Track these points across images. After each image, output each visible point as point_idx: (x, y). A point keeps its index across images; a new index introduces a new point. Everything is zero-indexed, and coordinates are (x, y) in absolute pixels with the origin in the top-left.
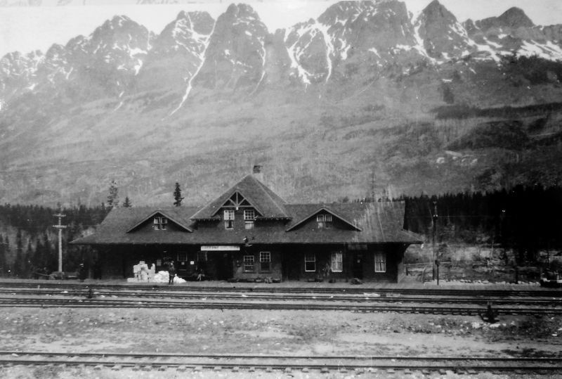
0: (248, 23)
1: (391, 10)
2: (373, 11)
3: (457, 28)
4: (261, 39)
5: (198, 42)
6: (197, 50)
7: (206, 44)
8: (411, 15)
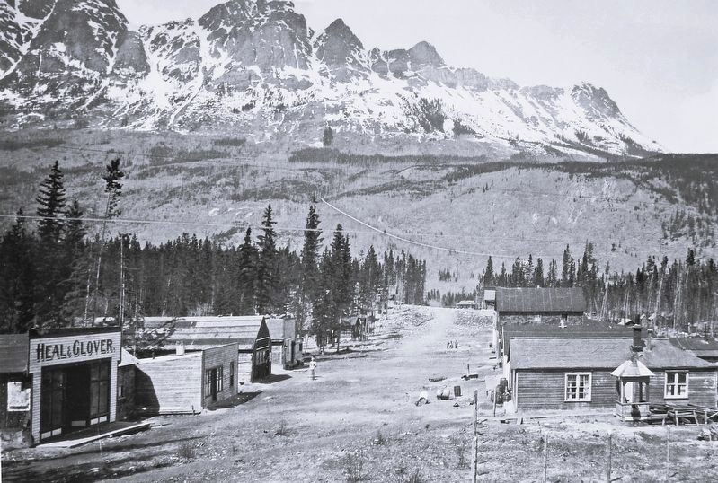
0: (95, 10)
1: (284, 23)
2: (263, 20)
3: (360, 56)
4: (113, 36)
5: (21, 27)
6: (19, 40)
7: (35, 32)
8: (312, 33)
